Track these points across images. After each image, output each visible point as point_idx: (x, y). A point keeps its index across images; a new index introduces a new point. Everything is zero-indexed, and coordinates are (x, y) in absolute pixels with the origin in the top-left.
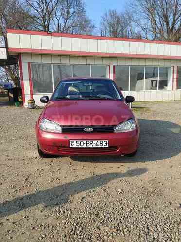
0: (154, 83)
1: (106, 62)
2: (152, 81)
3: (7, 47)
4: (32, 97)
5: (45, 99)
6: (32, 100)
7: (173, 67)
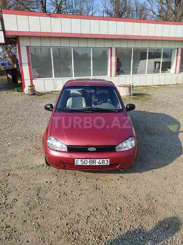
0: (157, 64)
1: (108, 45)
2: (156, 63)
3: (3, 30)
4: (32, 82)
5: (49, 106)
6: (32, 86)
7: (178, 49)
